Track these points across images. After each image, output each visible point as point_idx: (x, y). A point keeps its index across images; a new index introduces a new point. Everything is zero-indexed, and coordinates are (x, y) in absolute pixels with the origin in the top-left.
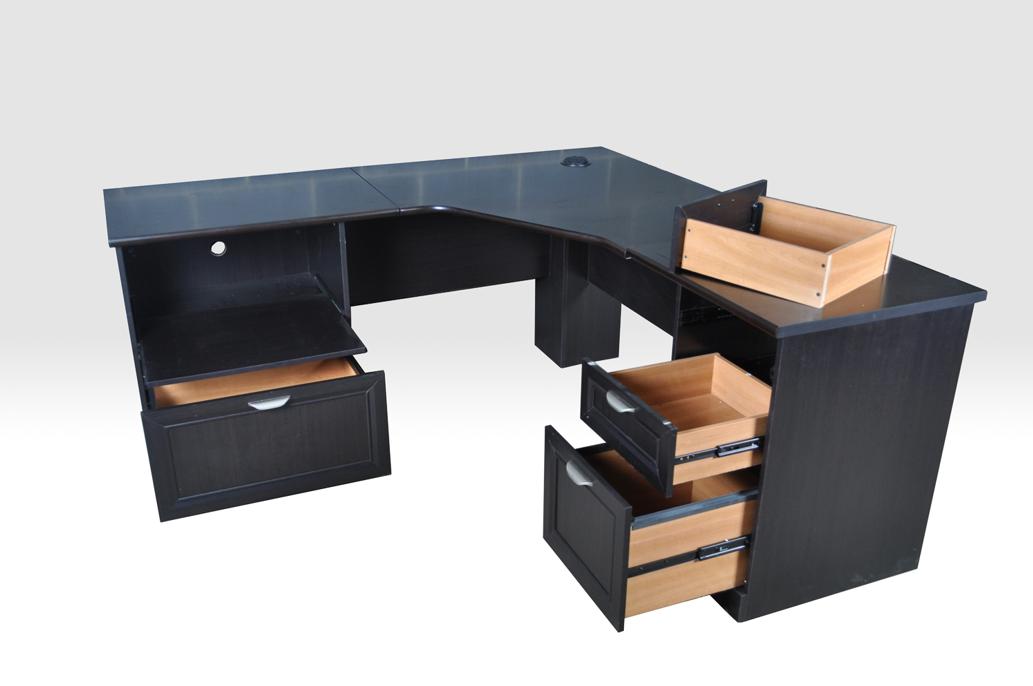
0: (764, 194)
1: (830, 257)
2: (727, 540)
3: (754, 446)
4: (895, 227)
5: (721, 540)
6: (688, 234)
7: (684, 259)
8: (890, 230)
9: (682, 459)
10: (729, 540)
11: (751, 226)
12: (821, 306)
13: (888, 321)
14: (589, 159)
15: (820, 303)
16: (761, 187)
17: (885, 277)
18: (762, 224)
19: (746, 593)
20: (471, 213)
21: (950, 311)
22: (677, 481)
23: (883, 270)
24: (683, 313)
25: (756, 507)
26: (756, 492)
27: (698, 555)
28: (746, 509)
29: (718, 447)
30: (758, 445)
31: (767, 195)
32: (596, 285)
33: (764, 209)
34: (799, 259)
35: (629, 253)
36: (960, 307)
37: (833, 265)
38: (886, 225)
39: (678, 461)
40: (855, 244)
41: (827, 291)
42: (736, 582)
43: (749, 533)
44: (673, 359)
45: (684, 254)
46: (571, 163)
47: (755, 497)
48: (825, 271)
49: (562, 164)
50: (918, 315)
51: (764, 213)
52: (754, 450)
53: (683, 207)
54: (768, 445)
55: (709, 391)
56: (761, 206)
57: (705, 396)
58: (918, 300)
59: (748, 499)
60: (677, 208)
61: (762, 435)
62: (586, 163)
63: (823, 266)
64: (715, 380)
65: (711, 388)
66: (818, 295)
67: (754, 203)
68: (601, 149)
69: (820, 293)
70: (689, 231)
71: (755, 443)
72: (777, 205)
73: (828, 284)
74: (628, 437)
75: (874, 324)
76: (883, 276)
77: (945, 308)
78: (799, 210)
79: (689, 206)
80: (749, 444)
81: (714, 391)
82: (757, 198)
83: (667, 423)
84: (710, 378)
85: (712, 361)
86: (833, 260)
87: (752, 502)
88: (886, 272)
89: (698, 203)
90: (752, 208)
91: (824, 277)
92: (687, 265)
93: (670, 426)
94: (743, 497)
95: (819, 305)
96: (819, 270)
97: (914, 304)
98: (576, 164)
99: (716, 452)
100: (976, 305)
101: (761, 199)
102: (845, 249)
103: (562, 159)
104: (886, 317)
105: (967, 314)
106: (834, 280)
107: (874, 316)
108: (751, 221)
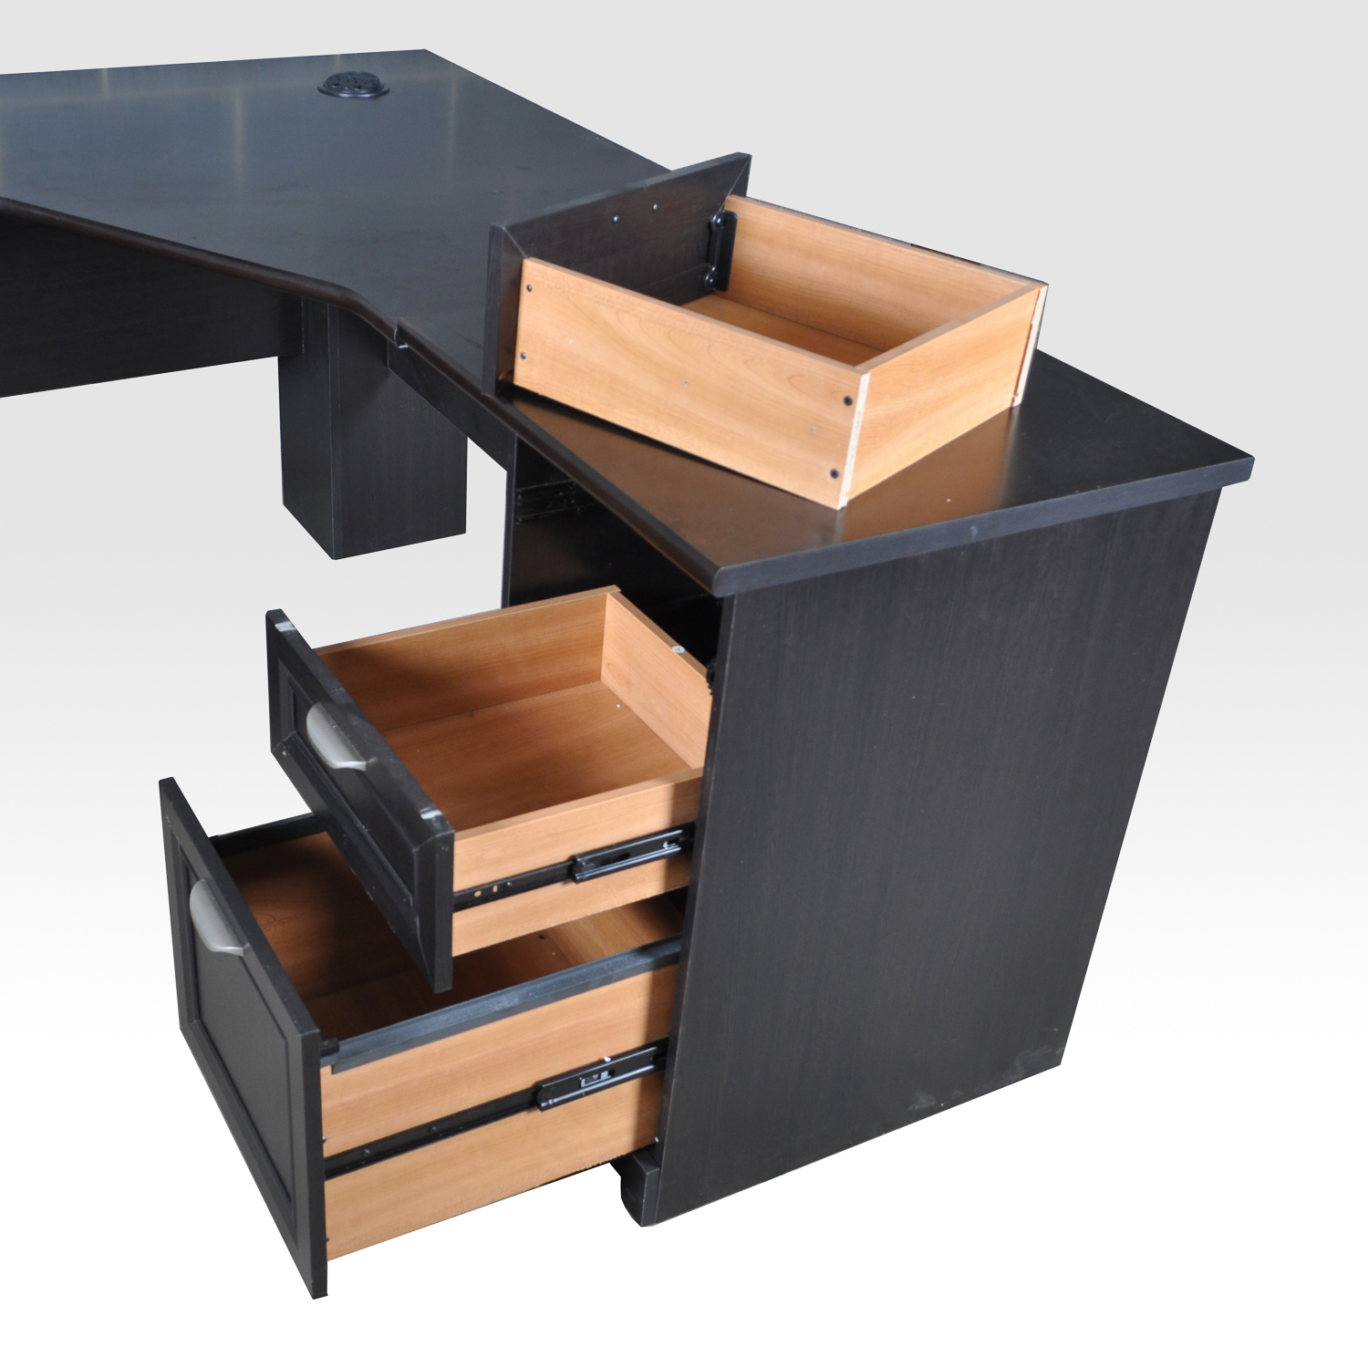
0: (741, 190)
1: (865, 380)
2: (607, 1059)
3: (668, 849)
4: (1046, 287)
5: (595, 1059)
6: (526, 299)
7: (519, 361)
8: (1031, 296)
9: (478, 894)
10: (613, 1058)
11: (707, 270)
12: (841, 502)
13: (1008, 540)
14: (384, 79)
15: (839, 497)
16: (733, 171)
17: (1016, 413)
18: (734, 264)
19: (659, 1166)
20: (48, 215)
21: (1163, 507)
22: (461, 946)
23: (1011, 395)
24: (523, 494)
25: (678, 981)
26: (677, 949)
27: (533, 1098)
28: (655, 986)
29: (573, 859)
30: (680, 845)
31: (749, 193)
32: (404, 379)
33: (739, 227)
34: (789, 379)
35: (404, 335)
36: (1187, 498)
37: (874, 397)
38: (1024, 283)
39: (468, 900)
40: (936, 341)
41: (858, 464)
42: (637, 1141)
43: (664, 1036)
44: (504, 606)
45: (520, 348)
46: (342, 90)
47: (676, 959)
48: (852, 416)
49: (320, 90)
50: (1086, 522)
51: (738, 239)
52: (670, 858)
53: (512, 229)
54: (702, 847)
55: (595, 676)
56: (730, 220)
57: (582, 690)
58: (1087, 484)
59: (656, 966)
60: (494, 231)
61: (690, 820)
62: (377, 90)
63: (848, 401)
64: (610, 651)
65: (600, 669)
66: (834, 474)
67: (713, 210)
68: (424, 54)
69: (838, 469)
70: (529, 289)
71: (671, 841)
72: (769, 220)
73: (860, 446)
74: (359, 824)
75: (974, 548)
76: (1011, 409)
77: (1152, 502)
78: (820, 234)
79: (528, 225)
80: (658, 845)
81: (608, 677)
82: (723, 199)
83: (429, 815)
84: (596, 645)
85: (600, 608)
86: (871, 385)
87: (668, 969)
88: (1018, 401)
89: (556, 217)
90: (709, 225)
91: (848, 431)
92: (526, 376)
93: (437, 825)
94: (644, 961)
95: (837, 500)
96: (837, 412)
97: (1077, 496)
98: (351, 89)
99: (570, 871)
100: (1226, 491)
101: (733, 203)
102: (909, 353)
103: (320, 79)
104: (1004, 530)
105: (1201, 513)
106: (876, 434)
107: (974, 530)
108: (708, 259)
